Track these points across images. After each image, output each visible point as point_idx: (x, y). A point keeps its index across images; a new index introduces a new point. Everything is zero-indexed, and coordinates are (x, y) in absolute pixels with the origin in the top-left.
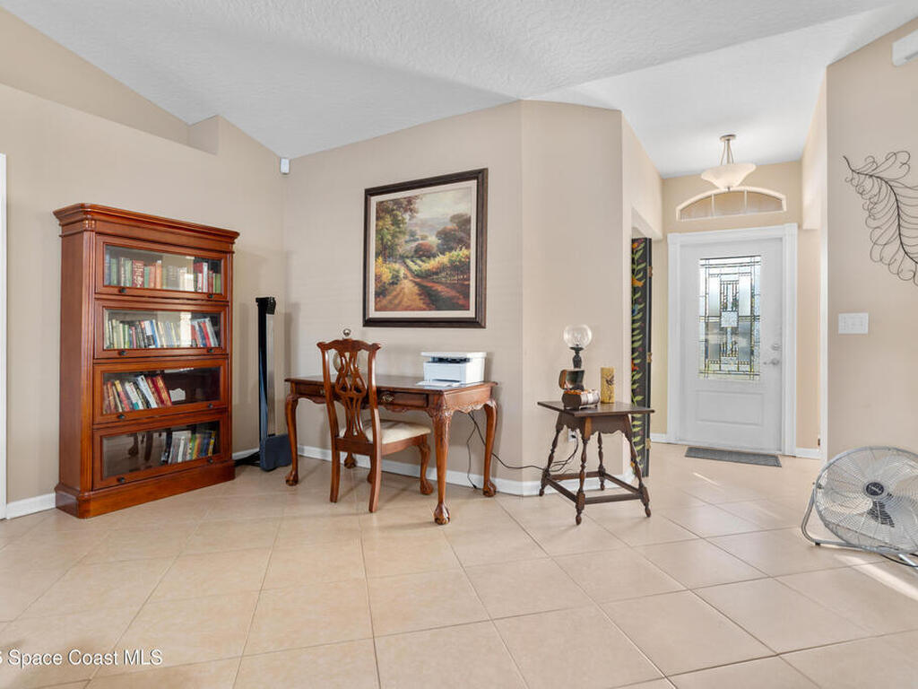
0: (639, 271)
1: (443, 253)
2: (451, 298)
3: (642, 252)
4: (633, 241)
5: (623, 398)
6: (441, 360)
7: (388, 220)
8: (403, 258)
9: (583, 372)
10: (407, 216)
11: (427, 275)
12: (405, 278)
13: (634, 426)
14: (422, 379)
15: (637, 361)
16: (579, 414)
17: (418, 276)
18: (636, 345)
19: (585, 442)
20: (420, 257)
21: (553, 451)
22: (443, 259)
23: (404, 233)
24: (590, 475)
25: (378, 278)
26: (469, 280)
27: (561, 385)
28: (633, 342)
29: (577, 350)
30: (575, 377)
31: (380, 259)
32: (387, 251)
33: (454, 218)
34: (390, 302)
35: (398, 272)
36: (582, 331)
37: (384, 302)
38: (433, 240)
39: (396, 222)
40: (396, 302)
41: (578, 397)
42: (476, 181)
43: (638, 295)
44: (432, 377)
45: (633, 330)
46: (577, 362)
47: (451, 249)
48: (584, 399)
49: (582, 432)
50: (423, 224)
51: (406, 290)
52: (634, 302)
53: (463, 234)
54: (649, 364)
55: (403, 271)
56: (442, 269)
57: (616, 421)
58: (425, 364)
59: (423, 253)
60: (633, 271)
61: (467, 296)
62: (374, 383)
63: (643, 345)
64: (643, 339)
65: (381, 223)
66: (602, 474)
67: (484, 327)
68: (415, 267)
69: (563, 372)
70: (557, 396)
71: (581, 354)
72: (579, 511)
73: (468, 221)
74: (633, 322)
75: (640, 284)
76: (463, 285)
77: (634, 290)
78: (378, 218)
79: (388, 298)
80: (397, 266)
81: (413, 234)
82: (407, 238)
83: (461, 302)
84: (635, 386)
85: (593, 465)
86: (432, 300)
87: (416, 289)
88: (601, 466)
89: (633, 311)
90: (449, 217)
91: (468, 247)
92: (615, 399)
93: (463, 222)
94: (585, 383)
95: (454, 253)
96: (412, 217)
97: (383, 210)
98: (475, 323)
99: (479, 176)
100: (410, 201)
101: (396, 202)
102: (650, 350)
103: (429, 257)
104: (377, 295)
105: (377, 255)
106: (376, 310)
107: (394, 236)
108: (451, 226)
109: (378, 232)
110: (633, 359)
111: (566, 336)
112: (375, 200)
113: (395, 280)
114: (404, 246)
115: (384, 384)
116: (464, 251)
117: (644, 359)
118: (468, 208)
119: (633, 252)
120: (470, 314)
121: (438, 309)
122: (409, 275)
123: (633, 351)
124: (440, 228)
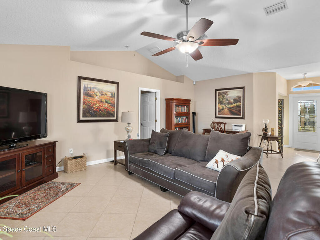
0: (280, 107)
1: (234, 104)
2: (236, 113)
3: (281, 102)
4: (279, 100)
5: (277, 134)
6: (236, 126)
7: (221, 96)
8: (225, 104)
9: (267, 129)
10: (226, 95)
11: (231, 108)
12: (226, 108)
13: (279, 139)
14: (232, 129)
15: (280, 127)
16: (267, 137)
17: (228, 108)
18: (280, 123)
19: (268, 142)
20: (229, 104)
21: (260, 145)
22: (235, 105)
23: (225, 99)
24: (269, 150)
25: (219, 108)
26: (241, 109)
27: (263, 131)
28: (279, 122)
29: (266, 124)
30: (266, 130)
31: (219, 104)
32: (221, 103)
33: (237, 96)
34: (222, 113)
35: (224, 107)
36: (267, 121)
37: (220, 113)
38: (232, 101)
39: (223, 97)
40: (223, 113)
41: (267, 134)
42: (242, 89)
43: (280, 112)
44: (234, 129)
45: (279, 120)
46: (266, 126)
47: (236, 103)
48: (268, 134)
49: (268, 140)
50: (230, 97)
51: (226, 111)
52: (279, 113)
53: (239, 100)
54: (283, 128)
55: (225, 107)
56: (234, 107)
57: (275, 138)
58: (233, 127)
59: (230, 103)
60: (279, 107)
61: (241, 113)
62: (225, 130)
63: (281, 123)
64: (282, 122)
65: (219, 97)
66: (271, 150)
67: (244, 119)
68: (228, 106)
69: (263, 129)
70: (262, 133)
71: (267, 125)
72: (267, 155)
73: (241, 97)
74: (279, 118)
75: (281, 109)
76: (239, 110)
77: (279, 111)
78: (218, 95)
79: (221, 112)
80: (223, 106)
81: (227, 99)
82: (226, 100)
83: (239, 114)
84: (279, 132)
85: (270, 148)
86: (232, 113)
87: (228, 111)
88: (271, 149)
89: (279, 115)
90: (236, 96)
91: (241, 103)
92: (275, 135)
93: (240, 97)
94: (268, 131)
95: (237, 104)
96: (227, 96)
97: (219, 94)
98: (243, 118)
99: (243, 88)
100: (226, 92)
101: (223, 92)
102: (283, 124)
103: (231, 104)
104: (219, 112)
105: (218, 103)
106: (218, 115)
107: (222, 100)
108: (236, 98)
109: (218, 98)
110: (279, 126)
111: (263, 121)
112: (218, 92)
113: (223, 109)
114: (225, 101)
115: (226, 130)
116: (240, 103)
117: (282, 126)
118: (241, 94)
119: (279, 102)
120: (241, 116)
121: (234, 115)
122: (226, 107)
123: (279, 124)
124: (234, 98)
